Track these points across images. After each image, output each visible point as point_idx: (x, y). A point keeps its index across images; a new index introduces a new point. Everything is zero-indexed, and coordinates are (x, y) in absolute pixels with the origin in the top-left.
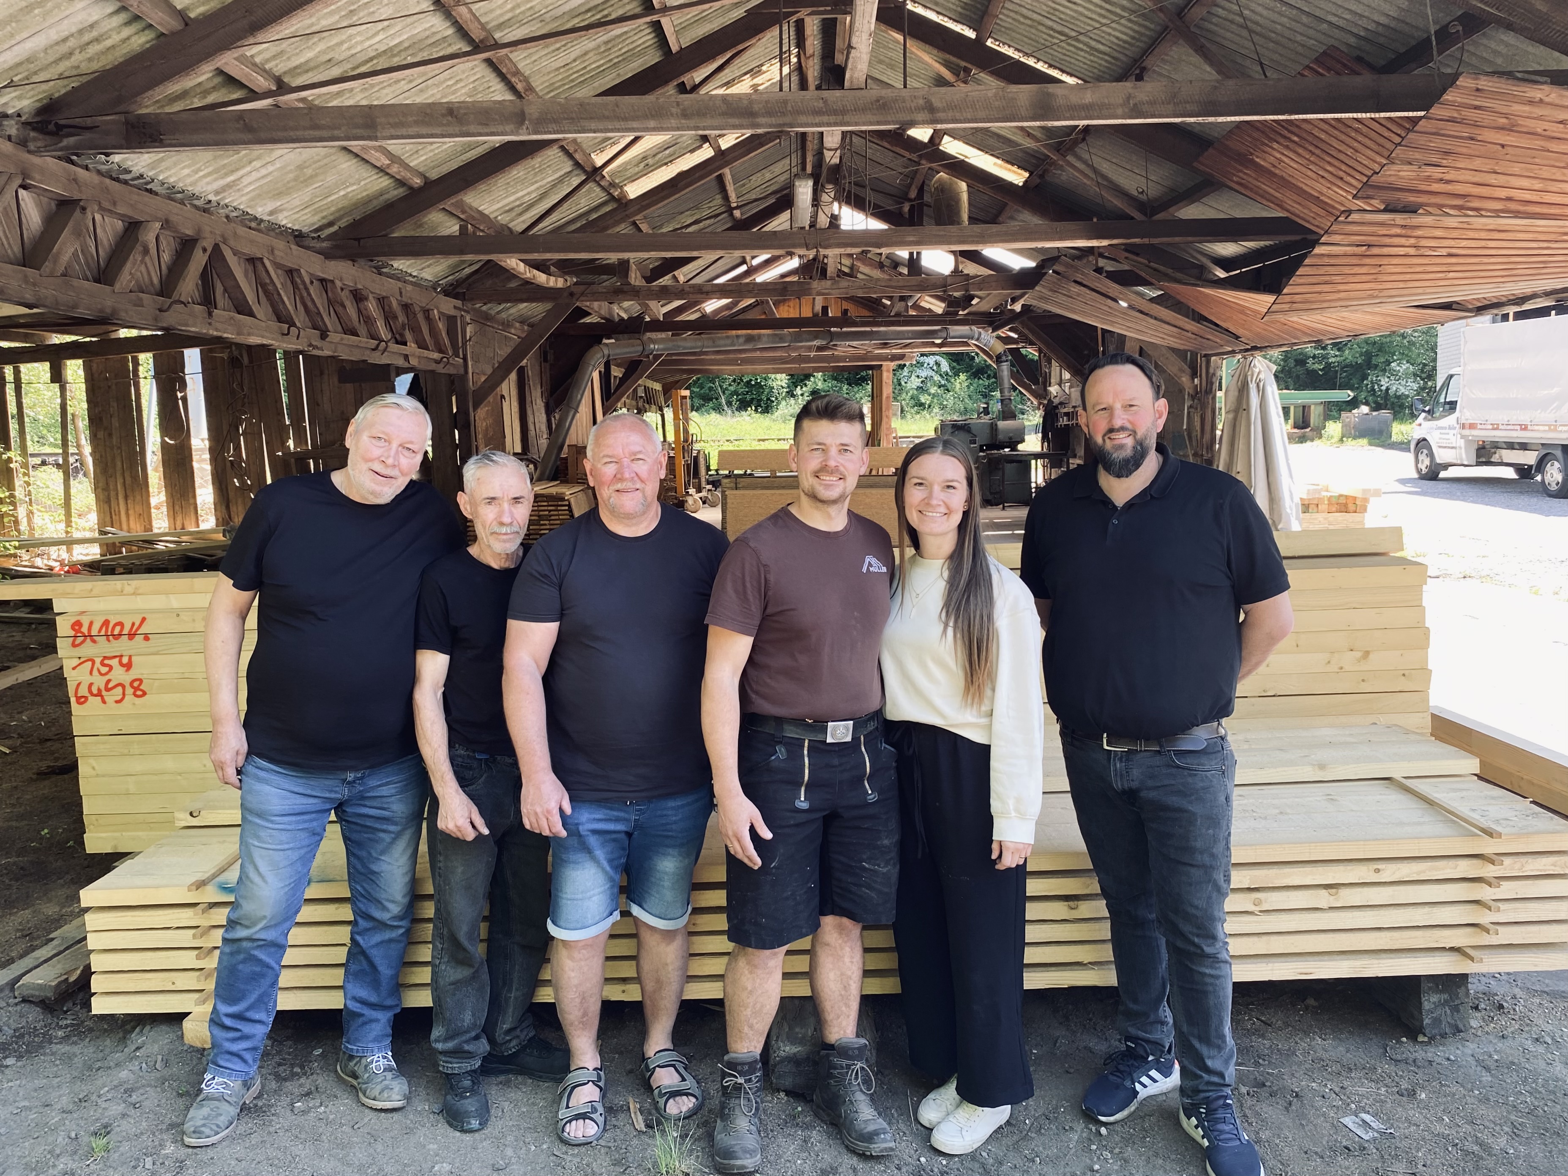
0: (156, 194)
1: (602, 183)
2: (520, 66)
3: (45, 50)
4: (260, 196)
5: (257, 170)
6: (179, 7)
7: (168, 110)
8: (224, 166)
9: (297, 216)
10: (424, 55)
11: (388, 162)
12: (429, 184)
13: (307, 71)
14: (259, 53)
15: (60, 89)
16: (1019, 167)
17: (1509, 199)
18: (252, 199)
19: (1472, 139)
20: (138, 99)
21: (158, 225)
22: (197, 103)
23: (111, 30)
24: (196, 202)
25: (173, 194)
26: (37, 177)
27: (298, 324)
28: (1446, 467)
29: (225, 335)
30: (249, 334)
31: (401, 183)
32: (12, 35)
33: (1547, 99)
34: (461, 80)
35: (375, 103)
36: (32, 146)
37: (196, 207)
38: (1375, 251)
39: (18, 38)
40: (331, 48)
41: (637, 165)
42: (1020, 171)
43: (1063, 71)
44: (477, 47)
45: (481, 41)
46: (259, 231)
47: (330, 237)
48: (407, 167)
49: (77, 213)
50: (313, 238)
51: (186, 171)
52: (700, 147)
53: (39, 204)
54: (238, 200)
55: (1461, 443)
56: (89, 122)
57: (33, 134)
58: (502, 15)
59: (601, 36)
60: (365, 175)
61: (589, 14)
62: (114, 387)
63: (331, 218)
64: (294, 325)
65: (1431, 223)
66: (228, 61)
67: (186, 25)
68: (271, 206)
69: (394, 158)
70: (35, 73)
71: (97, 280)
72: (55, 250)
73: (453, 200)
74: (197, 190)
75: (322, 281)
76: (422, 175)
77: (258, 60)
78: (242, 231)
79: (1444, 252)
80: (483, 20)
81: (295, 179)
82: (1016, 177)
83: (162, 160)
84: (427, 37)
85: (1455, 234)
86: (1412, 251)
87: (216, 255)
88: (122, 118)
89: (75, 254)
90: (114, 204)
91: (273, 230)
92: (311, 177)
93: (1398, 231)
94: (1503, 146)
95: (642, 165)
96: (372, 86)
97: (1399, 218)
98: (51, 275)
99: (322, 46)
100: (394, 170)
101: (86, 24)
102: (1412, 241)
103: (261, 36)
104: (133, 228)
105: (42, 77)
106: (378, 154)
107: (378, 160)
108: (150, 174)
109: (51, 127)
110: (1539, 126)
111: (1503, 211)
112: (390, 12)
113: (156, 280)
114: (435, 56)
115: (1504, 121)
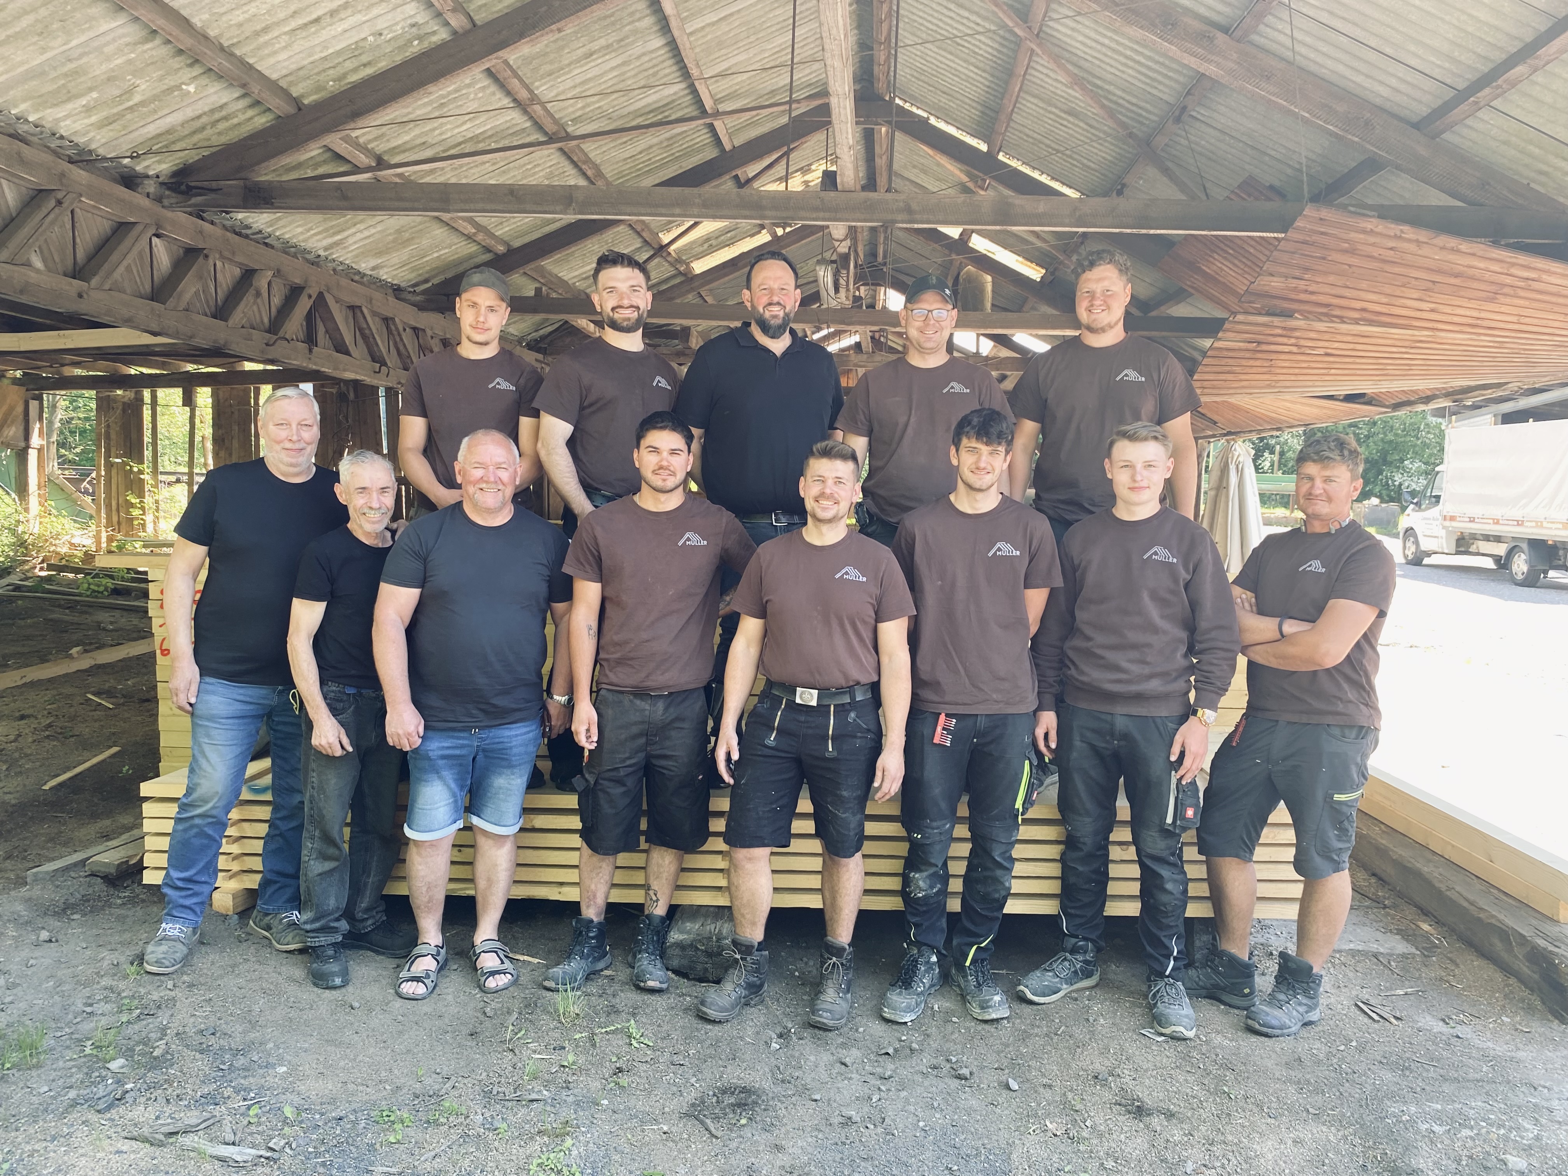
0: (272, 247)
1: (669, 259)
2: (591, 155)
3: (182, 125)
4: (364, 253)
5: (361, 231)
6: (294, 95)
7: (285, 178)
8: (332, 227)
9: (395, 273)
10: (505, 143)
11: (474, 231)
12: (512, 252)
13: (404, 151)
14: (364, 134)
15: (193, 156)
16: (1037, 265)
17: (1364, 310)
18: (357, 256)
19: (1324, 258)
20: (256, 168)
21: (270, 274)
22: (310, 173)
23: (238, 111)
24: (307, 256)
25: (289, 249)
26: (169, 228)
27: (389, 364)
28: (1429, 554)
29: (323, 369)
30: (345, 370)
31: (488, 250)
32: (155, 111)
33: (1376, 230)
34: (539, 165)
35: (464, 181)
36: (166, 202)
37: (307, 261)
38: (1264, 347)
39: (160, 114)
40: (426, 134)
41: (702, 245)
42: (1038, 268)
43: (1063, 184)
44: (551, 139)
45: (554, 134)
46: (362, 283)
47: (424, 292)
48: (492, 235)
49: (201, 259)
50: (410, 292)
51: (300, 230)
52: (759, 232)
53: (169, 250)
54: (343, 256)
55: (1443, 533)
56: (214, 185)
57: (167, 193)
58: (573, 112)
59: (665, 133)
60: (456, 241)
61: (652, 115)
62: (236, 413)
63: (427, 276)
64: (385, 364)
65: (1305, 326)
66: (334, 140)
67: (300, 109)
68: (373, 262)
69: (480, 228)
70: (174, 143)
71: (214, 317)
72: (179, 289)
73: (532, 265)
74: (309, 245)
75: (415, 329)
76: (506, 243)
77: (361, 140)
78: (344, 282)
79: (1322, 351)
80: (557, 116)
81: (394, 241)
82: (1034, 273)
83: (279, 219)
84: (508, 128)
85: (1327, 337)
86: (1295, 349)
87: (320, 300)
88: (241, 183)
89: (197, 293)
90: (234, 253)
91: (375, 283)
92: (408, 240)
93: (1279, 331)
94: (1349, 266)
95: (706, 246)
96: (461, 166)
97: (1276, 321)
98: (175, 309)
99: (417, 131)
100: (480, 237)
101: (217, 105)
102: (1293, 341)
103: (360, 123)
104: (248, 275)
105: (177, 147)
106: (465, 224)
107: (465, 228)
108: (269, 230)
109: (183, 187)
110: (1375, 252)
111: (1360, 319)
112: (476, 106)
113: (266, 320)
114: (515, 143)
115: (1346, 245)
